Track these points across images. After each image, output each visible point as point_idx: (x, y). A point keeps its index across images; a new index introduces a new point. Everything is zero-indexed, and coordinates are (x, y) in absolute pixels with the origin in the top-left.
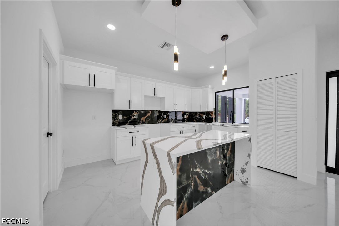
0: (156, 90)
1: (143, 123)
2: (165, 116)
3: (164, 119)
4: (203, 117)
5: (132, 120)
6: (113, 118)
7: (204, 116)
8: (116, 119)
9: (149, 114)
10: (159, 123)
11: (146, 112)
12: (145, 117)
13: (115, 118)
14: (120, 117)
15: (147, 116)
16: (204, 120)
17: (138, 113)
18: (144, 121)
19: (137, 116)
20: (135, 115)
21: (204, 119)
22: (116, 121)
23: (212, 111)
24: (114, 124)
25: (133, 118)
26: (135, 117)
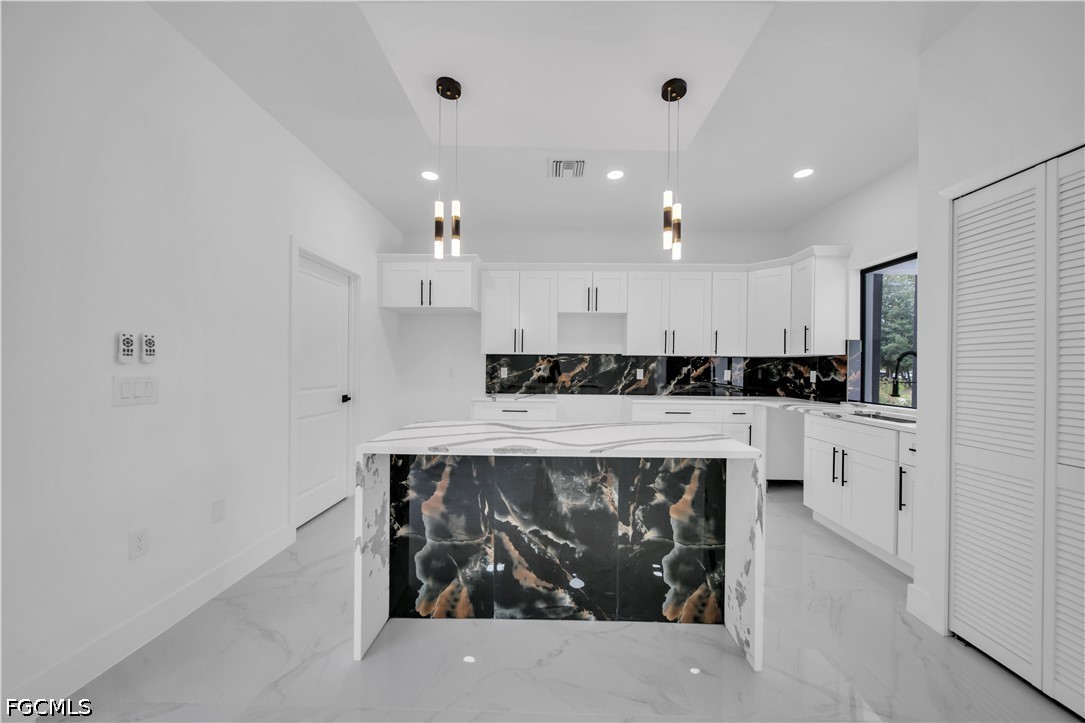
0: (592, 296)
1: (564, 390)
2: (640, 374)
3: (635, 381)
4: (809, 378)
5: (534, 381)
6: (487, 373)
7: (813, 375)
8: (494, 378)
9: (584, 365)
10: (615, 393)
11: (575, 359)
12: (572, 374)
13: (492, 374)
14: (504, 373)
15: (578, 370)
16: (814, 392)
17: (549, 361)
18: (568, 384)
19: (548, 371)
20: (542, 367)
21: (814, 386)
22: (495, 381)
23: (844, 354)
24: (490, 390)
25: (536, 375)
26: (541, 373)
